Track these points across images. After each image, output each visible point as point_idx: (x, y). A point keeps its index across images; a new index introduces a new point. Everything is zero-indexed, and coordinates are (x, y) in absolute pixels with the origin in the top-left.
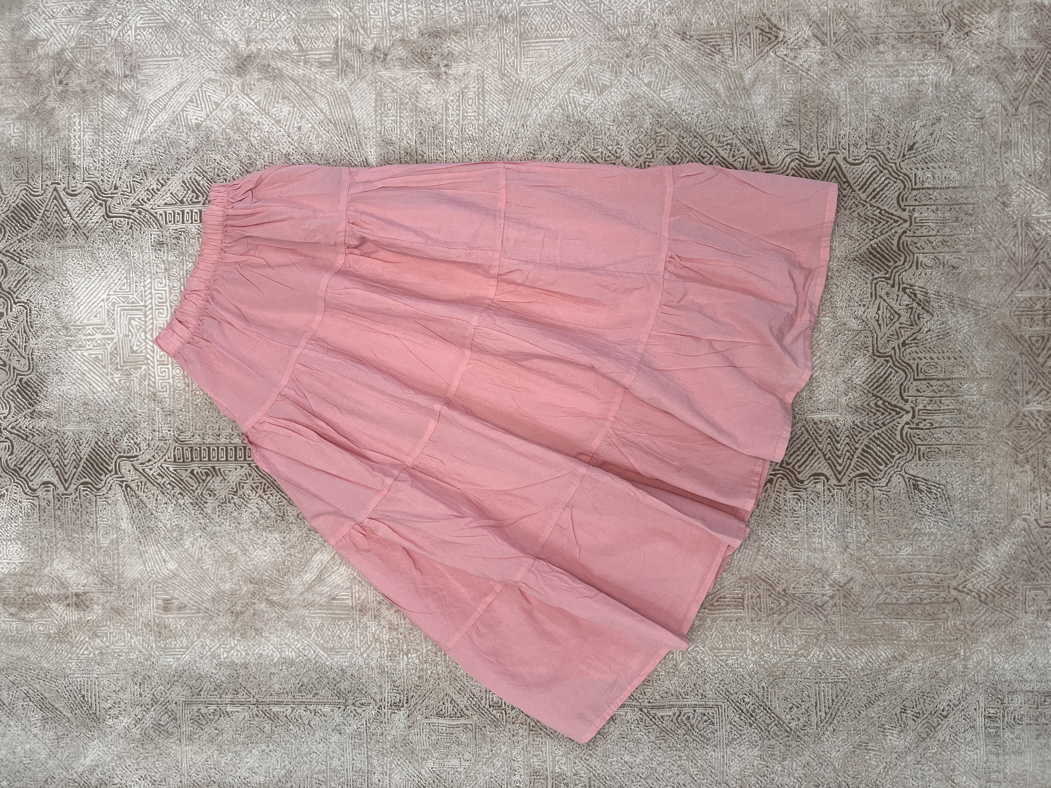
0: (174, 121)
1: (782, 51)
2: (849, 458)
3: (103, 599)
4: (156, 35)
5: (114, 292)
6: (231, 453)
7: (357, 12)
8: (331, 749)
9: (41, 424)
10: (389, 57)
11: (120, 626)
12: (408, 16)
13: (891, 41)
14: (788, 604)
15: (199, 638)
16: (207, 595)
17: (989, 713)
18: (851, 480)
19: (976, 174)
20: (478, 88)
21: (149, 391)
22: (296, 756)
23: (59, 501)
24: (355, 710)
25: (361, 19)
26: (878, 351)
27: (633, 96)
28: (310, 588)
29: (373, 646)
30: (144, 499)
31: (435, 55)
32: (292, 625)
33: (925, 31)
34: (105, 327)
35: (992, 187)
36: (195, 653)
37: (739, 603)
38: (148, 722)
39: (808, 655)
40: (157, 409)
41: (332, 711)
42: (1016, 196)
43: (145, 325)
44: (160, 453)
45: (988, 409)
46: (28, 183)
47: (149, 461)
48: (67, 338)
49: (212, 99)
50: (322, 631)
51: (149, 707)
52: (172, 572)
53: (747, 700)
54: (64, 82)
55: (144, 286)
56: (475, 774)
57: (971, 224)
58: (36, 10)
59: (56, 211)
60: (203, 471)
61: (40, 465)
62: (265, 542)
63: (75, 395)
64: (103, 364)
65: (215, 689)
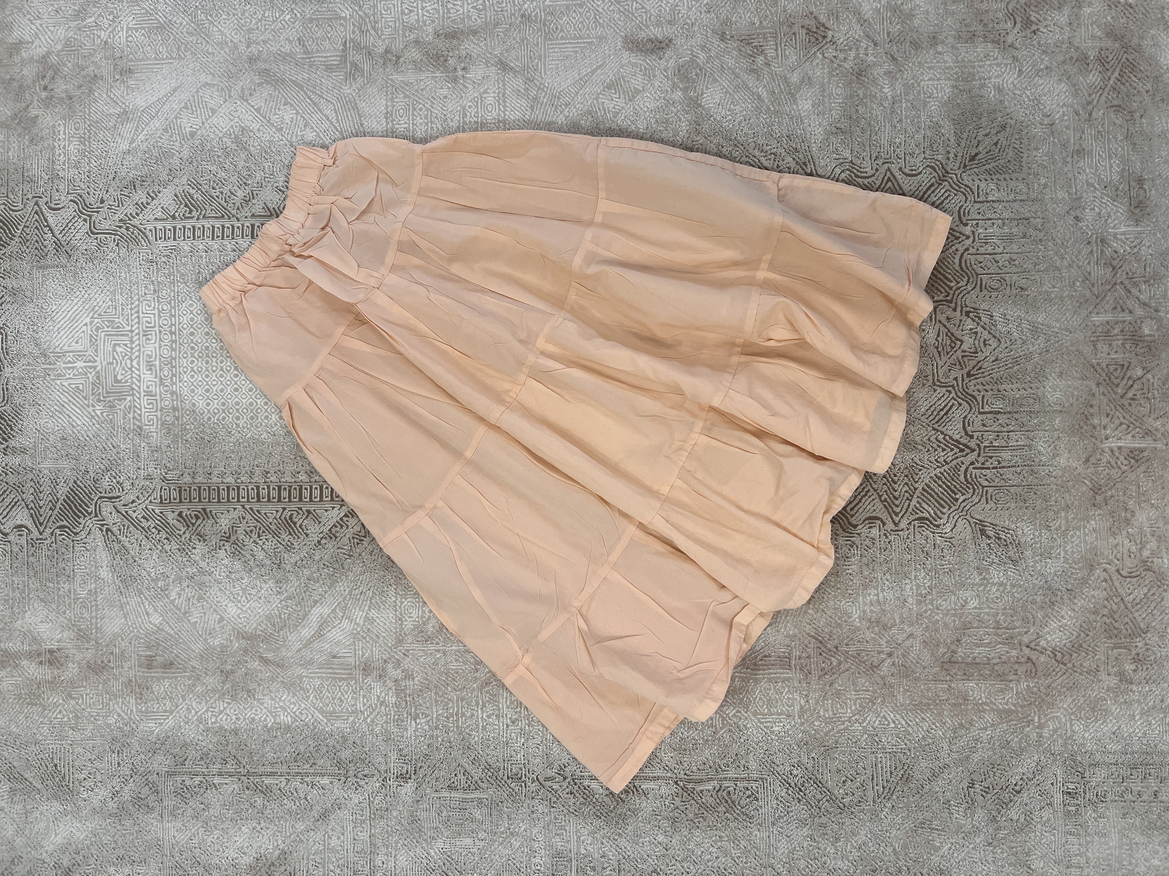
0: (166, 128)
1: (830, 52)
2: (907, 499)
3: (79, 656)
4: (149, 37)
5: (98, 315)
6: (224, 494)
7: (367, 11)
8: (330, 827)
9: (15, 461)
10: (401, 60)
11: (98, 686)
12: (423, 15)
13: (951, 40)
14: (840, 663)
15: (184, 700)
16: (194, 651)
17: (1068, 788)
18: (910, 524)
19: (1045, 186)
20: (499, 93)
21: (134, 424)
22: (291, 835)
23: (33, 546)
24: (357, 783)
25: (372, 18)
26: (938, 381)
27: (668, 101)
28: (308, 643)
29: (377, 710)
30: (127, 544)
31: (451, 57)
32: (288, 686)
33: (988, 29)
34: (87, 354)
35: (1063, 199)
36: (180, 717)
37: (785, 662)
38: (126, 795)
39: (864, 721)
40: (143, 445)
41: (331, 783)
42: (1091, 209)
43: (131, 352)
44: (145, 493)
45: (1062, 446)
46: (7, 196)
47: (133, 502)
48: (45, 366)
49: (209, 105)
50: (321, 692)
51: (128, 778)
52: (155, 626)
53: (795, 772)
54: (49, 88)
55: (131, 309)
56: (490, 855)
57: (1041, 240)
58: (20, 10)
59: (36, 228)
60: (193, 514)
61: (13, 506)
62: (259, 592)
63: (53, 429)
64: (84, 395)
65: (202, 758)
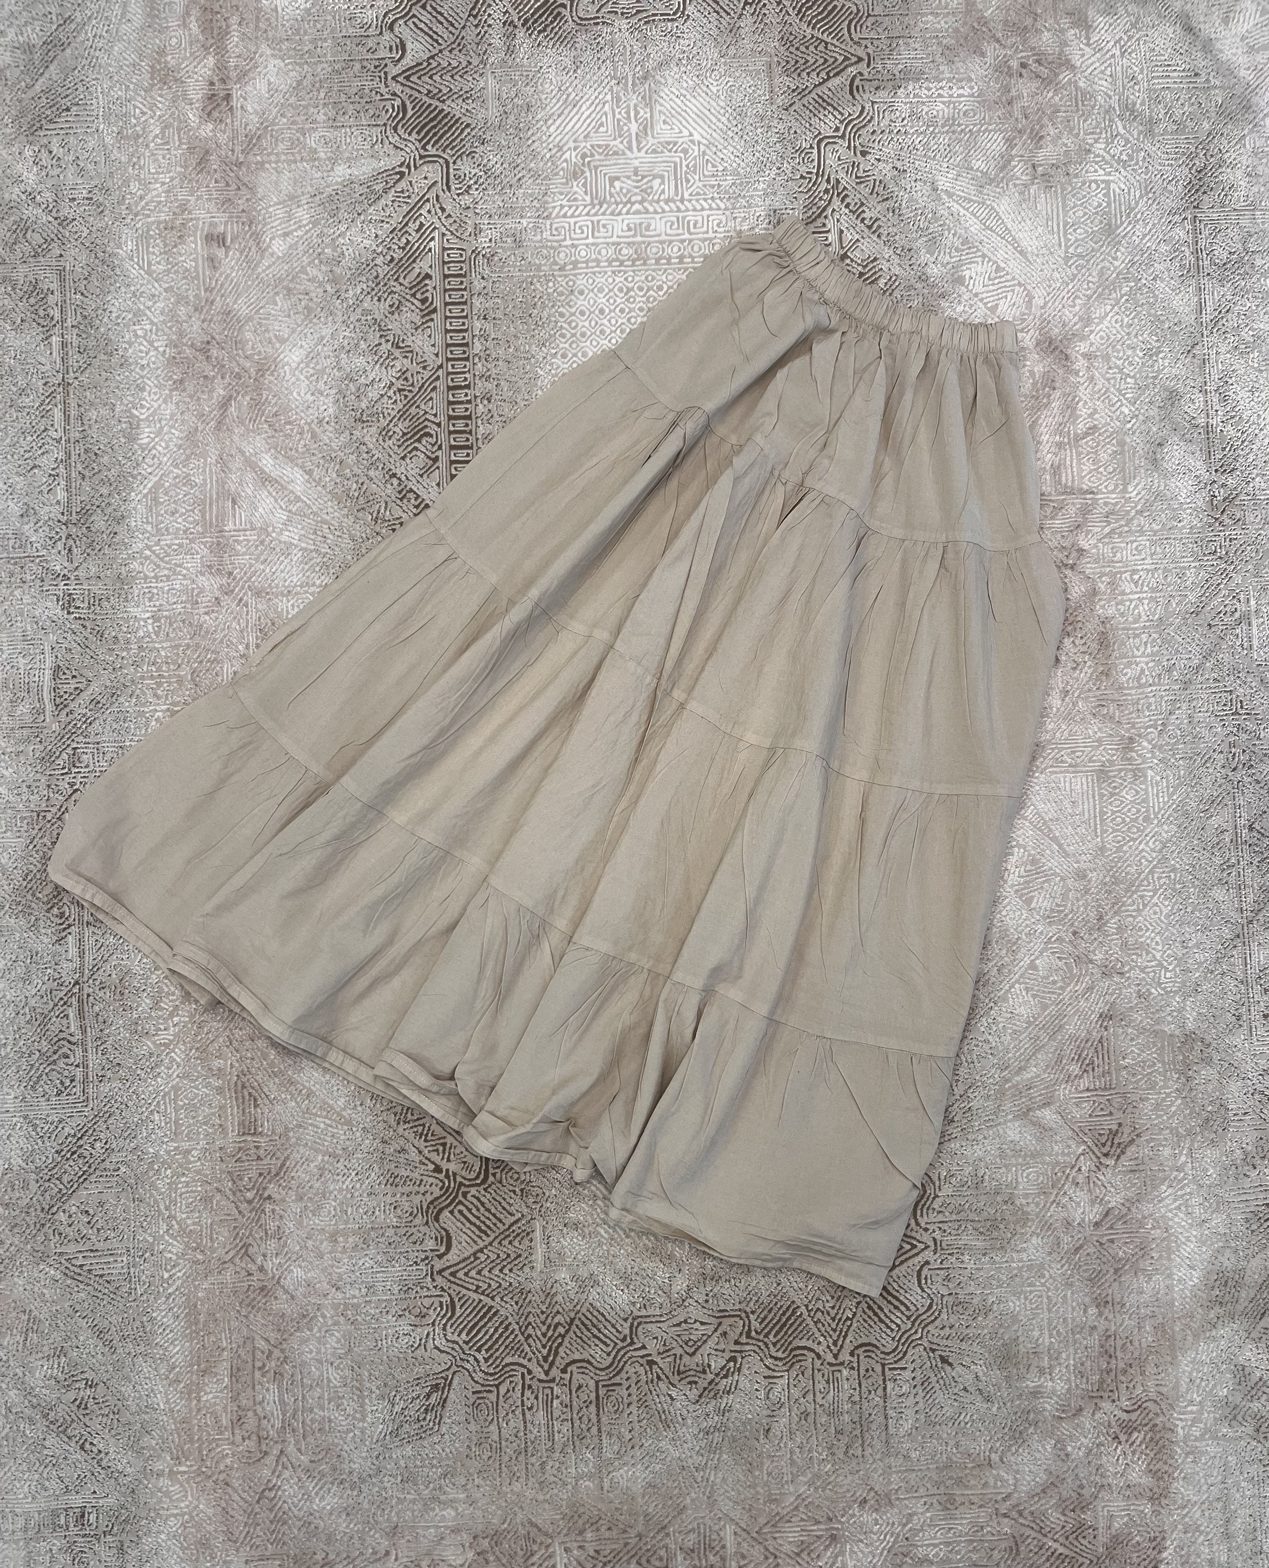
0: (968, 243)
1: (1086, 1165)
2: (478, 1287)
3: (223, 138)
4: (1097, 213)
5: (704, 152)
6: (458, 338)
7: (1136, 522)
9: (496, 38)
10: (1068, 572)
11: (181, 166)
13: (1102, 1325)
14: (249, 1202)
15: (166, 290)
16: (235, 303)
17: (89, 1513)
18: (443, 1289)
19: (906, 1457)
21: (552, 210)
23: (376, 67)
24: (60, 539)
25: (1126, 529)
26: (639, 1324)
27: (1015, 943)
28: (251, 464)
29: (162, 564)
30: (383, 202)
32: (191, 437)
33: (1119, 1374)
34: (649, 138)
35: (890, 1483)
36: (142, 285)
37: (249, 1128)
38: (30, 212)
39: (171, 1236)
40: (524, 221)
41: (58, 502)
42: (876, 1520)
43: (653, 200)
44: (455, 226)
45: (556, 1491)
46: (869, 15)
47: (443, 210)
48: (630, 78)
49: (1002, 302)
50: (184, 485)
51: (54, 214)
52: (269, 246)
53: (98, 1145)
54: (1024, 71)
55: (713, 198)
57: (833, 1454)
58: (1133, 26)
59: (826, 60)
60: (428, 294)
61: (431, 37)
62: (322, 394)
63: (542, 92)
64: (592, 134)
65: (85, 317)
